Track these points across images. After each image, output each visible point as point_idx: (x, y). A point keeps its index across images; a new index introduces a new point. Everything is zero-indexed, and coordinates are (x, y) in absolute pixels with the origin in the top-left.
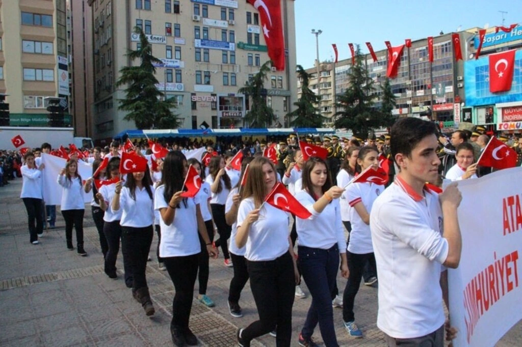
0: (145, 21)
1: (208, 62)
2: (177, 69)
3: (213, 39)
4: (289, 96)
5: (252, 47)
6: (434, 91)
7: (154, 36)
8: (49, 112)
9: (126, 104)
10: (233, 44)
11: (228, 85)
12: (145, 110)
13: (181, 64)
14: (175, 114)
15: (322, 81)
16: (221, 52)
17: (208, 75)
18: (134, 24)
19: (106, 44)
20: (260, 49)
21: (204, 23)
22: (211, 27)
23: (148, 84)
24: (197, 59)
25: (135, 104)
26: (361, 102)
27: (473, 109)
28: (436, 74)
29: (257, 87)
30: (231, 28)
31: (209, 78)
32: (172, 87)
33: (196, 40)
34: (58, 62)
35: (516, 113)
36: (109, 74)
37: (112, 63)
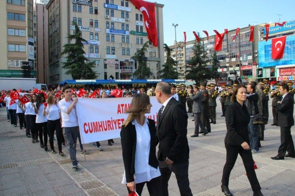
0: (78, 18)
1: (114, 41)
2: (96, 45)
3: (116, 29)
4: (160, 61)
5: (138, 33)
6: (241, 59)
7: (83, 27)
8: (22, 69)
9: (67, 65)
10: (128, 32)
11: (125, 55)
12: (77, 69)
13: (98, 43)
14: (94, 71)
15: (178, 53)
16: (121, 37)
17: (113, 49)
18: (72, 20)
19: (56, 31)
20: (143, 34)
21: (112, 20)
22: (115, 22)
23: (79, 54)
24: (107, 40)
25: (72, 65)
26: (200, 65)
27: (263, 69)
28: (242, 49)
29: (141, 56)
30: (127, 23)
31: (114, 51)
32: (93, 56)
33: (107, 29)
34: (28, 41)
35: (287, 71)
36: (57, 48)
37: (59, 42)
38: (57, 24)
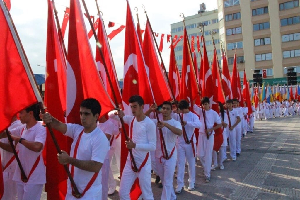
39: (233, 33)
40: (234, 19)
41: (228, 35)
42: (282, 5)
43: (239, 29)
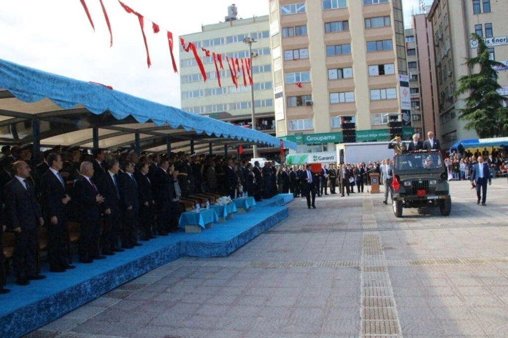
0: (485, 24)
8: (389, 128)
9: (466, 113)
12: (486, 118)
18: (472, 30)
19: (447, 56)
23: (488, 91)
25: (475, 113)
34: (399, 80)
36: (451, 84)
37: (452, 74)
38: (447, 43)
39: (295, 58)
40: (296, 35)
41: (286, 59)
42: (368, 22)
43: (303, 52)
